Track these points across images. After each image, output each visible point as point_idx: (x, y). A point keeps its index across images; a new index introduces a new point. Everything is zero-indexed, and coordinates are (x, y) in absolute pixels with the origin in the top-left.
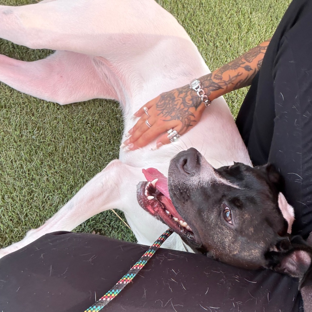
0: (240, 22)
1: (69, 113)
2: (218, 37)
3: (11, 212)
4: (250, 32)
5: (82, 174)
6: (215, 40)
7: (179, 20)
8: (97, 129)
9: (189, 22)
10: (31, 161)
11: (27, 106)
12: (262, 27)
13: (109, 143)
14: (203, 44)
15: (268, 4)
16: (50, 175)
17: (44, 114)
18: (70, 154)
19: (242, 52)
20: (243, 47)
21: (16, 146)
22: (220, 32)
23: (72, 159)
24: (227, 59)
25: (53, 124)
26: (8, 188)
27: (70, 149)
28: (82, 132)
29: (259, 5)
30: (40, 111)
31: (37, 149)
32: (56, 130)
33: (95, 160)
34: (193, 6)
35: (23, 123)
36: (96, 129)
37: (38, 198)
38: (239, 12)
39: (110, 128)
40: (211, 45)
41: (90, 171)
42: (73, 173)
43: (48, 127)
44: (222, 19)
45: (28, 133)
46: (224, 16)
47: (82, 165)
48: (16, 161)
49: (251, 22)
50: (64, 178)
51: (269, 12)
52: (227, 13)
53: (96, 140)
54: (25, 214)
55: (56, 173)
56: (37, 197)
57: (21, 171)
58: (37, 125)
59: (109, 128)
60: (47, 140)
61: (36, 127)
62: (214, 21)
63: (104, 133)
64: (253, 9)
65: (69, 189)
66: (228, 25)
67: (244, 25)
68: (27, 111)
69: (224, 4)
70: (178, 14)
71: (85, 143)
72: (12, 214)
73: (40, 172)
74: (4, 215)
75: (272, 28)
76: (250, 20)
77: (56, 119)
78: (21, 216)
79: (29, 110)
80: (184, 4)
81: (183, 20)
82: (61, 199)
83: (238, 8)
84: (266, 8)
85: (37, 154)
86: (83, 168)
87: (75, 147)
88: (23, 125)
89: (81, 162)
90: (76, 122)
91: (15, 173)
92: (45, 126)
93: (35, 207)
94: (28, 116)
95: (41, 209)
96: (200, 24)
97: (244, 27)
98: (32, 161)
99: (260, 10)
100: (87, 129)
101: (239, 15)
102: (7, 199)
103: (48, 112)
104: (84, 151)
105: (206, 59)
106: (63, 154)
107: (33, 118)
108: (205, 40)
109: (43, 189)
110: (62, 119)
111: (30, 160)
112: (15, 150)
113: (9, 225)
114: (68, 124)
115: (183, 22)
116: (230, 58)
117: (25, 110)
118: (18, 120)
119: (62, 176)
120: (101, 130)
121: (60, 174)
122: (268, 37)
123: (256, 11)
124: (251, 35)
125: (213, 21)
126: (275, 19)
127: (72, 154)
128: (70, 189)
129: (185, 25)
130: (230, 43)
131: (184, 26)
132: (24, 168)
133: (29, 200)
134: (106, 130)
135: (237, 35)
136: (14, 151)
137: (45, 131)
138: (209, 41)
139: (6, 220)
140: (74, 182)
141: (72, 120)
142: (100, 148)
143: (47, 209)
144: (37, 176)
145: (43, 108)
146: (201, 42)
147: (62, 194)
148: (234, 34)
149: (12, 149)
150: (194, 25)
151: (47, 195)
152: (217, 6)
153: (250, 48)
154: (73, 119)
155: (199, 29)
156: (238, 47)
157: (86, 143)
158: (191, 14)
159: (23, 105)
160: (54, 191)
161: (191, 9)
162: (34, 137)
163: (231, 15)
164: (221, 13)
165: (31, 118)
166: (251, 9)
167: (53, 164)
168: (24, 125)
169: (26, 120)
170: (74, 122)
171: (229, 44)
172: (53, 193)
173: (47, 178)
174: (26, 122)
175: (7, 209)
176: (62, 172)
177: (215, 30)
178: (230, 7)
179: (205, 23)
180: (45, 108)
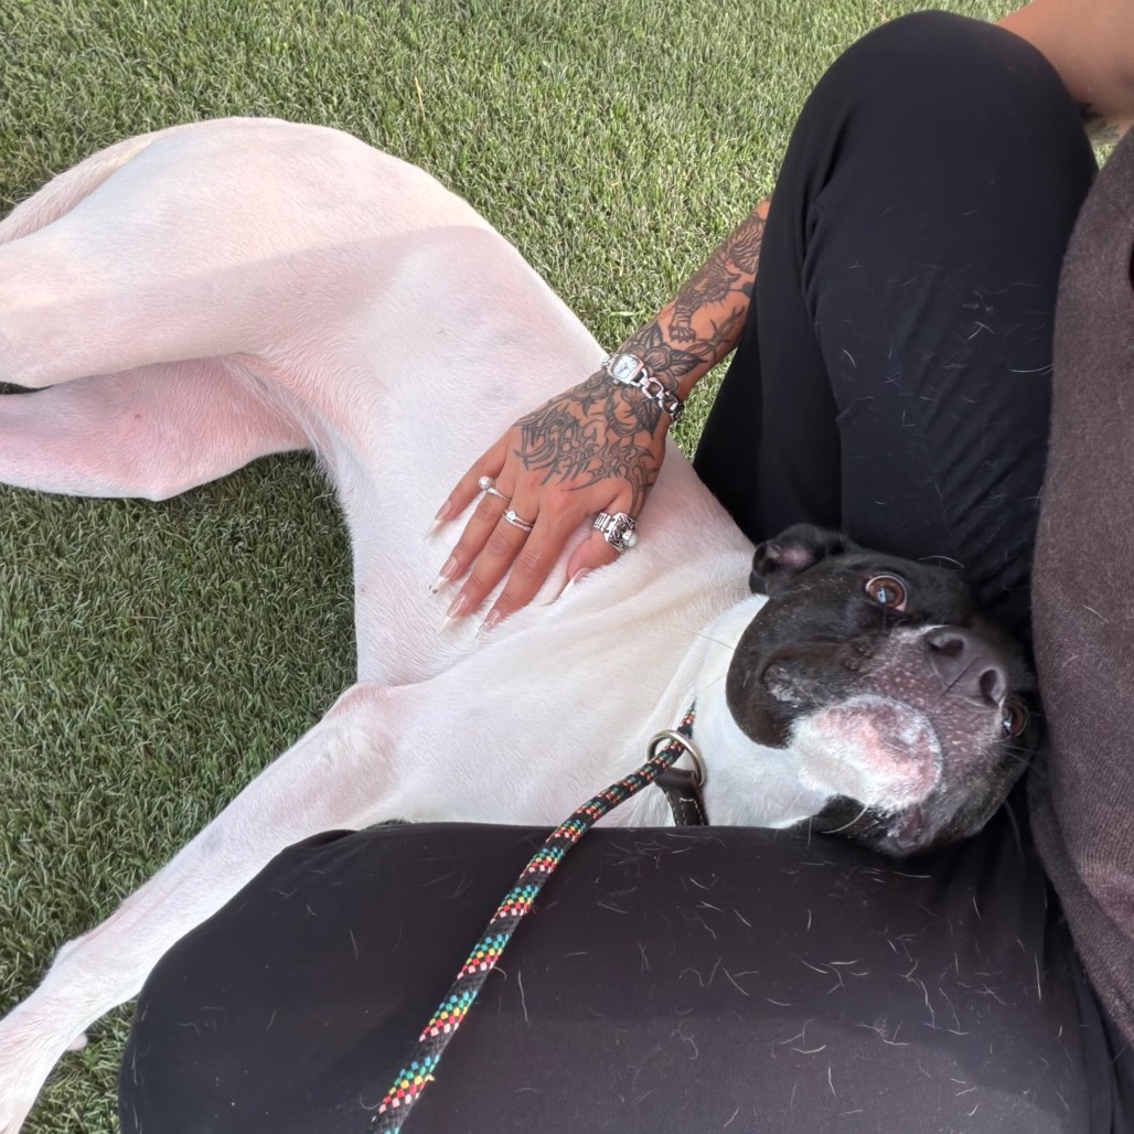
0: (618, 141)
1: (171, 521)
2: (567, 196)
3: (50, 888)
4: (653, 163)
5: (254, 706)
6: (560, 204)
7: (440, 170)
8: (271, 552)
9: (471, 172)
10: (83, 702)
11: (34, 531)
12: (685, 141)
13: (315, 585)
14: (528, 226)
15: (684, 73)
16: (153, 735)
17: (94, 544)
18: (203, 648)
19: (646, 225)
20: (644, 208)
21: (25, 665)
22: (569, 180)
23: (214, 665)
24: (607, 252)
25: (129, 569)
26: (27, 809)
27: (201, 634)
28: (225, 571)
29: (657, 81)
30: (80, 535)
31: (93, 661)
32: (143, 585)
33: (283, 649)
34: (472, 124)
35: (31, 587)
36: (268, 551)
37: (131, 818)
38: (607, 111)
39: (309, 539)
40: (553, 224)
41: (278, 689)
42: (225, 708)
43: (114, 580)
44: (564, 143)
45: (57, 616)
46: (567, 133)
47: (249, 676)
48: (33, 716)
49: (648, 133)
50: (198, 733)
51: (691, 95)
52: (573, 122)
53: (273, 585)
54: (98, 883)
55: (170, 725)
56: (124, 816)
57: (58, 742)
58: (76, 582)
59: (305, 539)
60: (122, 622)
61: (77, 588)
62: (544, 152)
63: (294, 558)
64: (646, 95)
65: (224, 763)
66: (585, 155)
67: (631, 147)
68: (37, 547)
69: (559, 97)
70: (434, 156)
71: (242, 604)
72: (56, 895)
73: (118, 733)
74: (28, 906)
75: (713, 135)
76: (645, 126)
77: (133, 548)
78: (86, 892)
79: (44, 543)
80: (446, 124)
81: (451, 168)
82: (206, 803)
83: (602, 102)
84: (681, 86)
85: (95, 676)
86: (252, 684)
87: (212, 624)
88: (33, 593)
89: (243, 666)
90: (201, 545)
91: (38, 754)
92: (105, 579)
93: (126, 853)
94: (47, 561)
95: (147, 854)
96: (504, 171)
97: (634, 151)
98: (85, 701)
99: (666, 93)
100: (237, 557)
101: (610, 120)
102: (27, 846)
103: (106, 533)
104: (245, 629)
105: (547, 266)
106: (179, 655)
107: (61, 563)
108: (532, 213)
109: (140, 785)
110: (153, 545)
111: (79, 700)
112: (24, 678)
113: (50, 936)
114: (176, 556)
115: (453, 174)
116: (616, 247)
117: (31, 544)
118: (17, 580)
119: (190, 728)
120: (284, 550)
121: (185, 722)
122: (708, 164)
123: (656, 100)
124: (661, 171)
125: (541, 154)
126: (715, 109)
127: (207, 649)
128: (228, 763)
129: (461, 181)
130: (606, 205)
131: (459, 184)
132: (67, 730)
133: (103, 832)
134: (300, 549)
135: (620, 177)
136: (23, 686)
137: (108, 595)
138: (544, 214)
139: (41, 921)
140: (234, 739)
141: (186, 540)
142: (293, 608)
143: (167, 847)
144: (113, 749)
145: (86, 526)
146: (521, 221)
147: (204, 787)
148: (609, 177)
149: (16, 678)
150: (487, 175)
151: (158, 800)
152: (540, 110)
153: (665, 206)
154: (189, 538)
155: (504, 184)
156: (632, 212)
157: (245, 601)
158: (472, 149)
159: (20, 529)
160: (177, 784)
161: (469, 133)
162: (77, 623)
163: (588, 124)
164: (558, 126)
165: (56, 564)
166: (639, 97)
167: (154, 694)
168: (36, 594)
169: (42, 574)
170: (192, 546)
171: (603, 209)
172: (176, 790)
173: (145, 746)
174: (42, 583)
175: (37, 884)
176: (189, 713)
177: (552, 178)
178: (578, 104)
179: (517, 164)
180: (93, 523)
